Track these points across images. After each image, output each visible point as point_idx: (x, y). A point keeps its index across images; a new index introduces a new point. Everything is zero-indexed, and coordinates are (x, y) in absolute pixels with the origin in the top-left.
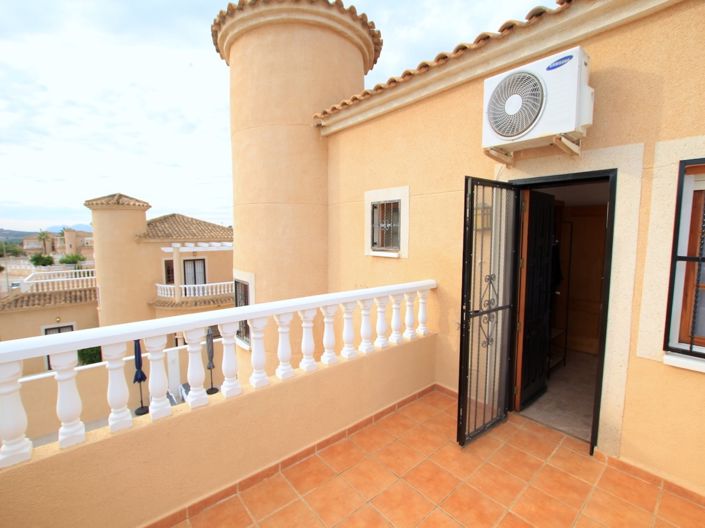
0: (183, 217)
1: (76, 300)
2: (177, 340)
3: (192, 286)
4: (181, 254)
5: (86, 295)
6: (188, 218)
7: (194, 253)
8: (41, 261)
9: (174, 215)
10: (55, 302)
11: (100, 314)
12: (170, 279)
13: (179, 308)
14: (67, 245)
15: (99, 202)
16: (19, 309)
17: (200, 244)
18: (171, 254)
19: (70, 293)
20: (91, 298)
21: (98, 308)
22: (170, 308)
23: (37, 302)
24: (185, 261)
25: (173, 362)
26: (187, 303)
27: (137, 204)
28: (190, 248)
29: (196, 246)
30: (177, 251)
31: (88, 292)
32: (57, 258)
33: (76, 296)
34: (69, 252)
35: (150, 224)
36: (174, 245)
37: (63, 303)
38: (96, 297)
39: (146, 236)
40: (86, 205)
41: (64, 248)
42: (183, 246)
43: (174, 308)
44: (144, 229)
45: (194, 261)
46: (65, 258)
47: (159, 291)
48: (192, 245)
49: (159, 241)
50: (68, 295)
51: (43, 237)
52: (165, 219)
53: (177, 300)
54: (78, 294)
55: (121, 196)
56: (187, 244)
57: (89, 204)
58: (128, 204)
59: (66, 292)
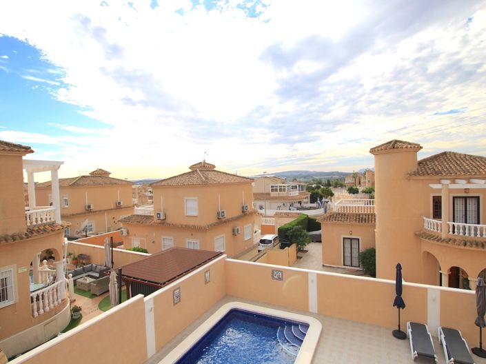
0: (455, 154)
1: (362, 221)
2: (441, 274)
3: (461, 225)
4: (451, 191)
5: (369, 218)
6: (460, 155)
7: (466, 190)
8: (353, 191)
9: (445, 153)
10: (350, 221)
11: (376, 234)
12: (437, 214)
13: (445, 244)
14: (367, 181)
15: (379, 149)
16: (331, 222)
17: (473, 181)
18: (440, 190)
19: (359, 215)
20: (372, 221)
21: (376, 230)
22: (435, 242)
23: (340, 219)
24: (454, 198)
25: (434, 300)
26: (455, 241)
27: (409, 146)
28: (462, 184)
29: (469, 182)
30: (446, 188)
31: (370, 216)
32: (361, 189)
33: (362, 218)
34: (367, 186)
35: (420, 163)
36: (443, 181)
37: (354, 222)
38: (375, 221)
39: (416, 174)
40: (370, 152)
41: (365, 183)
42: (453, 182)
43: (439, 243)
44: (414, 168)
45: (466, 198)
46: (365, 189)
47: (426, 224)
48: (464, 182)
49: (427, 177)
50: (358, 217)
51: (355, 175)
52: (436, 157)
53: (444, 236)
54: (364, 216)
55: (396, 142)
56: (457, 181)
57: (373, 151)
58: (402, 148)
59: (357, 214)
